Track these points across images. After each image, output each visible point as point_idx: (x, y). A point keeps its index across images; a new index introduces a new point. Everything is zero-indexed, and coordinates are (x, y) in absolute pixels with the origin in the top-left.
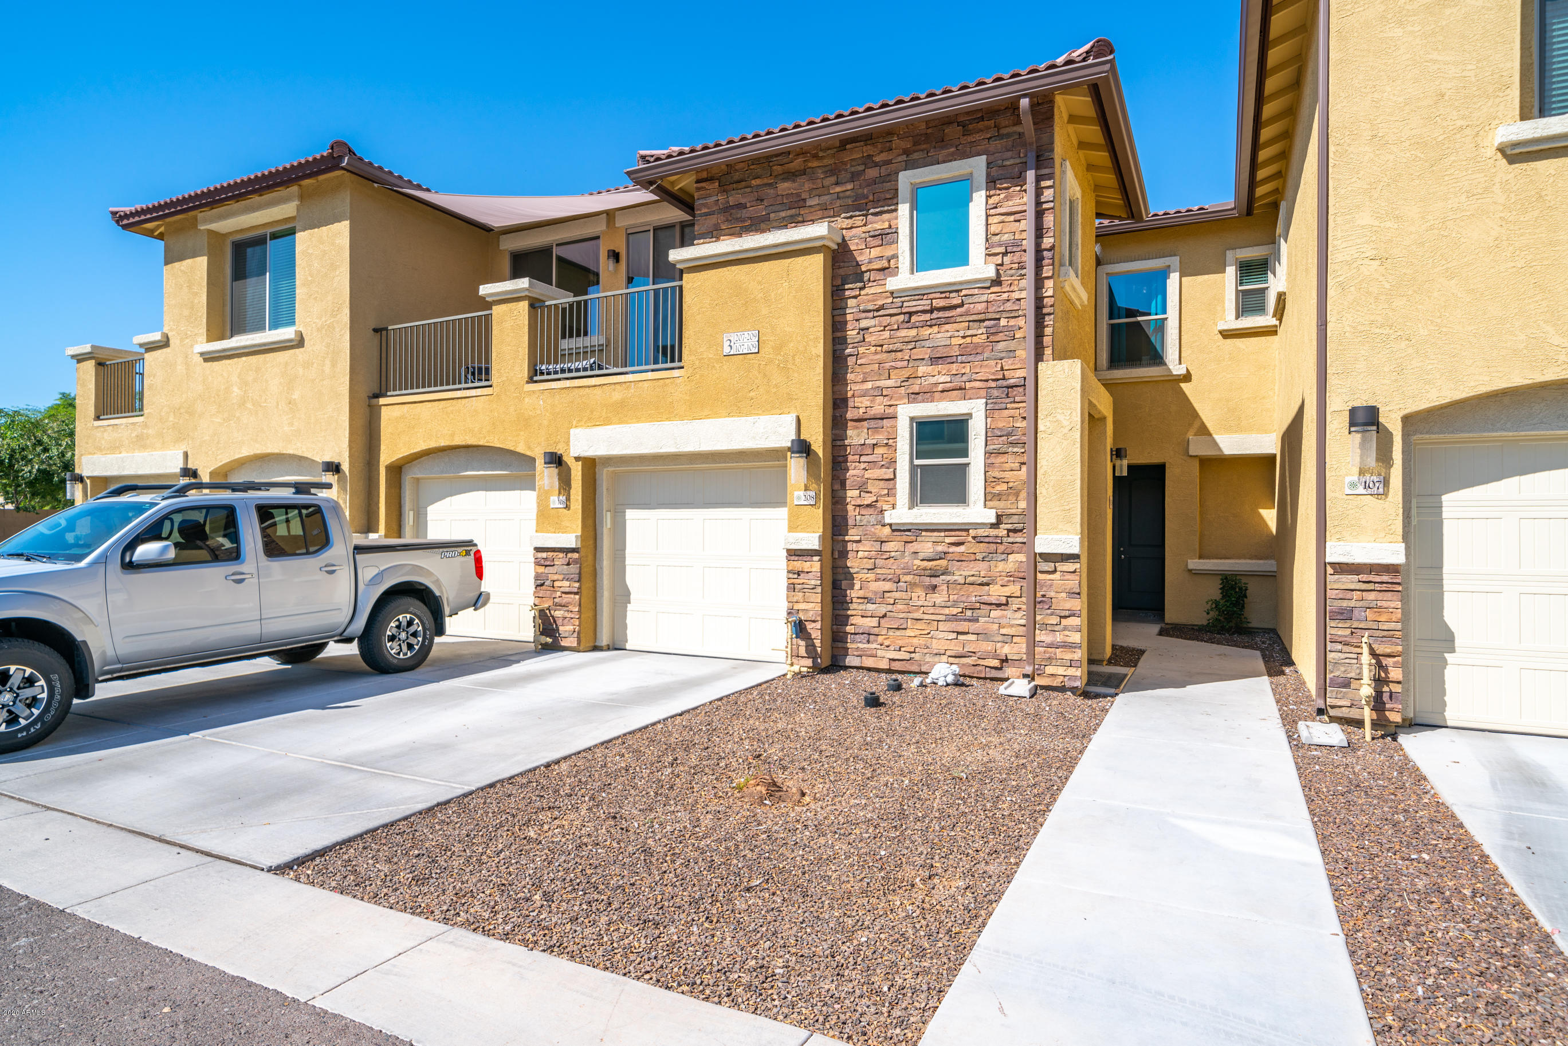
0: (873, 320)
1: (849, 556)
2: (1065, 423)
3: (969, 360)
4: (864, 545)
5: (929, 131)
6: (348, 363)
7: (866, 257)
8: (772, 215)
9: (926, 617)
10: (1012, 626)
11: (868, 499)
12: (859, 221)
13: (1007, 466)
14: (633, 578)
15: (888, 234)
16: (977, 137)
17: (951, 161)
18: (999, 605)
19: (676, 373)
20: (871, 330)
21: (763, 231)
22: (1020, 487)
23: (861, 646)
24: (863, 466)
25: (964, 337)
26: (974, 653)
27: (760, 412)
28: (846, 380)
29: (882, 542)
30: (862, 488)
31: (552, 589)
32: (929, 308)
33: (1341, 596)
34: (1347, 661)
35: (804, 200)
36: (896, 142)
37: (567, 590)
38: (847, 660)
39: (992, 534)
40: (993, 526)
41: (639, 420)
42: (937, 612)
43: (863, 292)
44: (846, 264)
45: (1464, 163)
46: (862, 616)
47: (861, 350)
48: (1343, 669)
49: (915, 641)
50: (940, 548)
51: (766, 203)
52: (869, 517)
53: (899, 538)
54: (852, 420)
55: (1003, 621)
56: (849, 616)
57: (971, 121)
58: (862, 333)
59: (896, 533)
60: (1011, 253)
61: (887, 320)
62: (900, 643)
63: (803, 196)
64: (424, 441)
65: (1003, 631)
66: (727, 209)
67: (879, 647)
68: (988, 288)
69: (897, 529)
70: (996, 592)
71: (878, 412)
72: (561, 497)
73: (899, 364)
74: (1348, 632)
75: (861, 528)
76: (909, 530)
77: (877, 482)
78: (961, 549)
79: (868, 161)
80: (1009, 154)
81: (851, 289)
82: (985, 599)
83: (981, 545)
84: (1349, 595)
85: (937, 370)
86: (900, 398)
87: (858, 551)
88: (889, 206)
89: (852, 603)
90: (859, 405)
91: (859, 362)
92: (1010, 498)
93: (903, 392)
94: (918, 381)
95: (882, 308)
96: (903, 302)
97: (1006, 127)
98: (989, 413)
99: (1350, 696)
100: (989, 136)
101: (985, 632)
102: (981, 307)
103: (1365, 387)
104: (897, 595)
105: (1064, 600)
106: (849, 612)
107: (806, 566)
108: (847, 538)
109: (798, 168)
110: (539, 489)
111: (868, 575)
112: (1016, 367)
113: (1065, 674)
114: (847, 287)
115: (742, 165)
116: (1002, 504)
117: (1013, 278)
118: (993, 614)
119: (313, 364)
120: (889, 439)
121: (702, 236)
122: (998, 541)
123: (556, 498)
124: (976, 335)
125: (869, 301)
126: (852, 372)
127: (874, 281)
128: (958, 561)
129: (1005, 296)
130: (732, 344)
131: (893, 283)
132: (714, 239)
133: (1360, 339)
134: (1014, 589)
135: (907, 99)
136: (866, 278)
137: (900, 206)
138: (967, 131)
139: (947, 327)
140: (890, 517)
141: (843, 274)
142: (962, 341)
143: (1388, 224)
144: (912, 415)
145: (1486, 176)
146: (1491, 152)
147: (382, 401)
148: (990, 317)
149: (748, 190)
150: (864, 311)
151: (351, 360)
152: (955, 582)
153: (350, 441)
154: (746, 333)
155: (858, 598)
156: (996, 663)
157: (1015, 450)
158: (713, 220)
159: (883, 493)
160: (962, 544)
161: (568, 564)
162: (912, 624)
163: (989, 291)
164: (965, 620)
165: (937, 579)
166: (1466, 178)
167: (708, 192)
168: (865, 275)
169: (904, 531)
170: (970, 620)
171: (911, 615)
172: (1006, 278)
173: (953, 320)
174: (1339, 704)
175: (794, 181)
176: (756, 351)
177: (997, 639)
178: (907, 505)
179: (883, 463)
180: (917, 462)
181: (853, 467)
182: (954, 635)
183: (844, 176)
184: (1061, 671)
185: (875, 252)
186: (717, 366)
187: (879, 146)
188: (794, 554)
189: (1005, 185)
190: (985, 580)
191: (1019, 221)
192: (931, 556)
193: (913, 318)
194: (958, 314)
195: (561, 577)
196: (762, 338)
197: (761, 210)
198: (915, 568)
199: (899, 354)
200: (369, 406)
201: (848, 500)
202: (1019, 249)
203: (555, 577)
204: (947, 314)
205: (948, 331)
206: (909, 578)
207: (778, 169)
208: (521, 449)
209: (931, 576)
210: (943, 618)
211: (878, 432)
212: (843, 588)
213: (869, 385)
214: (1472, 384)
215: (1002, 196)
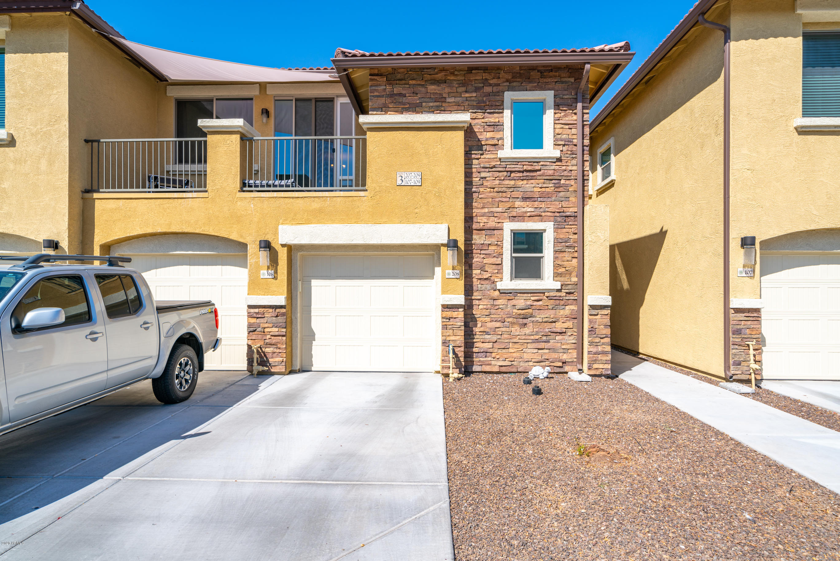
0: (488, 173)
1: (474, 308)
2: (602, 237)
3: (544, 200)
4: (483, 302)
5: (522, 72)
6: (67, 164)
7: (484, 136)
8: (424, 104)
9: (521, 341)
10: (568, 344)
11: (486, 275)
12: (480, 115)
13: (565, 259)
14: (316, 324)
15: (498, 125)
16: (549, 80)
17: (534, 90)
18: (561, 333)
19: (362, 194)
20: (487, 179)
21: (418, 113)
22: (572, 270)
23: (482, 359)
24: (482, 256)
25: (541, 188)
26: (548, 359)
27: (422, 222)
28: (472, 206)
29: (494, 300)
30: (483, 269)
31: (263, 333)
32: (522, 170)
33: (737, 323)
34: (740, 353)
35: (445, 98)
36: (502, 74)
37: (277, 334)
38: (473, 368)
39: (558, 295)
40: (559, 291)
41: (333, 222)
42: (527, 338)
43: (482, 157)
44: (472, 139)
45: (782, 132)
46: (483, 342)
47: (481, 190)
48: (738, 357)
49: (514, 355)
50: (529, 303)
51: (419, 96)
52: (487, 286)
53: (505, 297)
54: (476, 230)
55: (563, 342)
56: (474, 342)
57: (545, 71)
58: (481, 180)
59: (502, 295)
60: (567, 145)
61: (497, 174)
62: (506, 356)
63: (444, 95)
64: (141, 228)
65: (564, 347)
66: (392, 95)
67: (493, 359)
68: (555, 162)
69: (503, 292)
70: (559, 326)
71: (491, 226)
72: (270, 271)
73: (504, 200)
74: (740, 340)
75: (481, 292)
76: (511, 293)
77: (491, 266)
78: (540, 303)
79: (485, 82)
80: (566, 92)
81: (475, 154)
82: (554, 330)
83: (551, 301)
84: (740, 323)
85: (526, 204)
86: (505, 219)
87: (479, 305)
88: (499, 109)
89: (476, 335)
90: (480, 221)
91: (480, 196)
92: (567, 275)
93: (506, 215)
94: (515, 210)
95: (494, 167)
96: (507, 165)
97: (564, 77)
98: (556, 229)
99: (741, 369)
100: (556, 80)
101: (554, 348)
102: (551, 172)
103: (745, 228)
104: (504, 329)
105: (603, 329)
106: (475, 340)
107: (455, 314)
108: (473, 297)
109: (440, 78)
110: (251, 265)
111: (486, 319)
112: (570, 206)
113: (603, 367)
114: (473, 152)
115: (402, 70)
116: (562, 279)
117: (568, 159)
118: (557, 338)
119: (25, 161)
120: (498, 241)
121: (374, 109)
122: (560, 299)
123: (266, 272)
124: (548, 187)
125: (486, 162)
126: (476, 202)
127: (489, 151)
128: (538, 310)
129: (564, 168)
130: (403, 179)
131: (501, 154)
132: (383, 113)
133: (743, 206)
134: (569, 324)
135: (522, 51)
136: (484, 149)
137: (505, 111)
138: (544, 76)
139: (532, 181)
140: (500, 285)
141: (470, 144)
142: (540, 190)
143: (754, 155)
144: (512, 228)
145: (790, 139)
146: (792, 129)
147: (96, 195)
148: (556, 178)
149: (408, 86)
150: (483, 168)
151: (70, 162)
152: (537, 321)
153: (69, 225)
154: (413, 173)
155: (480, 332)
156: (560, 364)
157: (570, 250)
158: (382, 101)
159: (495, 272)
160: (541, 300)
161: (277, 316)
162: (513, 345)
163: (555, 164)
164: (543, 342)
165: (527, 320)
166: (783, 138)
167: (379, 83)
168: (484, 147)
169: (508, 293)
170: (545, 342)
171: (512, 341)
172: (564, 158)
173: (535, 177)
174: (737, 373)
175: (438, 86)
176: (420, 184)
177: (560, 351)
178: (509, 279)
179: (495, 255)
180: (514, 255)
181: (476, 256)
182: (536, 350)
183: (470, 87)
184: (601, 366)
185: (489, 135)
186: (392, 192)
187: (493, 75)
188: (446, 307)
189: (565, 109)
190: (554, 320)
191: (571, 129)
192: (524, 307)
193: (512, 174)
194: (539, 175)
195: (270, 325)
196: (424, 177)
197: (416, 100)
198: (514, 314)
199: (504, 193)
200: (82, 198)
201: (474, 275)
202: (571, 144)
203: (266, 325)
204: (532, 174)
205: (532, 184)
206: (510, 320)
207: (427, 77)
208: (234, 236)
209: (523, 318)
210: (531, 341)
211: (492, 237)
212: (470, 326)
213: (486, 210)
214: (786, 229)
215: (562, 114)
